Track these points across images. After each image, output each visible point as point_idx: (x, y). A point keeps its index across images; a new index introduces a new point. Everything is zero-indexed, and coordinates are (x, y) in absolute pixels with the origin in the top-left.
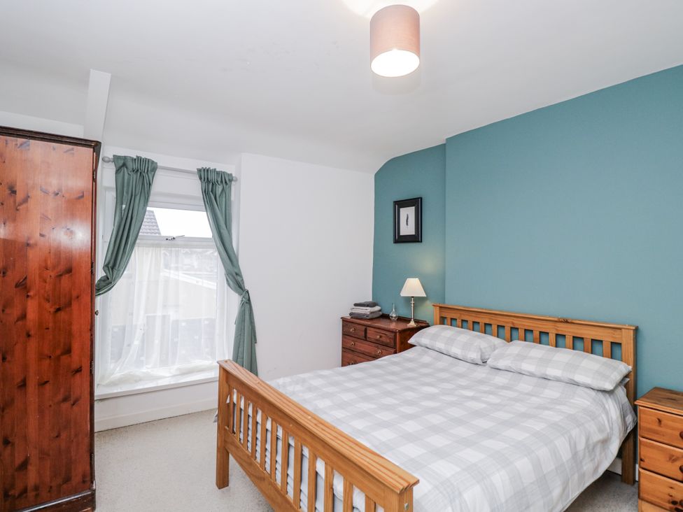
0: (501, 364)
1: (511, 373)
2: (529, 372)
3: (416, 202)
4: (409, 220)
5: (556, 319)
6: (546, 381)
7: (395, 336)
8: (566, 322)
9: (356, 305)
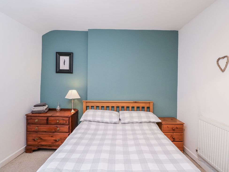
0: (126, 121)
1: (130, 124)
2: (136, 122)
3: (70, 55)
4: (65, 62)
5: (133, 102)
6: (141, 124)
7: (69, 119)
8: (136, 102)
9: (35, 106)
